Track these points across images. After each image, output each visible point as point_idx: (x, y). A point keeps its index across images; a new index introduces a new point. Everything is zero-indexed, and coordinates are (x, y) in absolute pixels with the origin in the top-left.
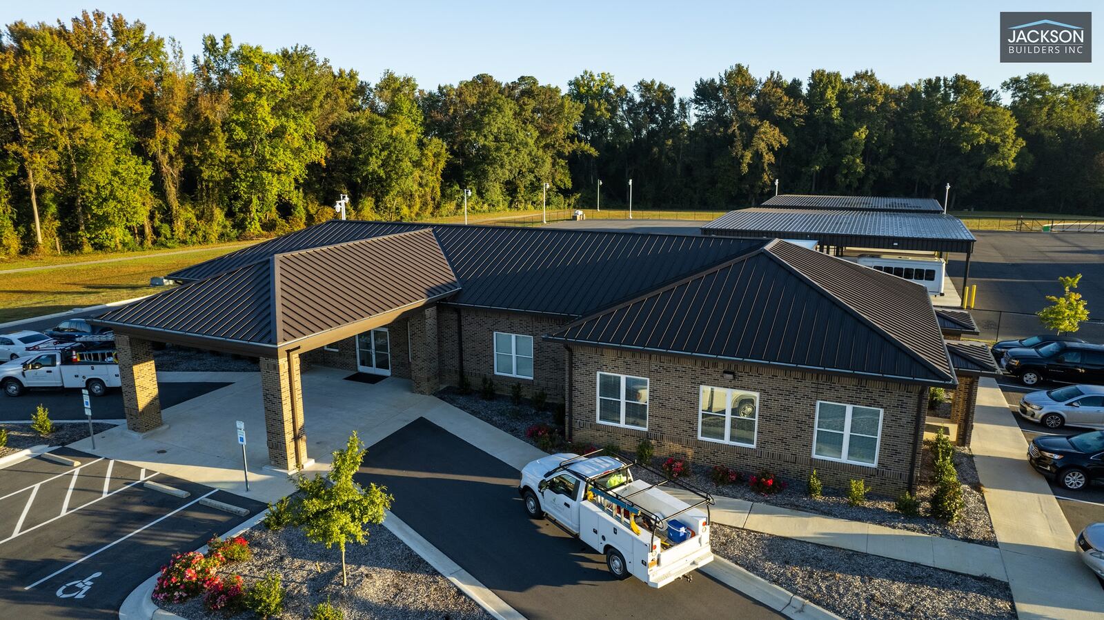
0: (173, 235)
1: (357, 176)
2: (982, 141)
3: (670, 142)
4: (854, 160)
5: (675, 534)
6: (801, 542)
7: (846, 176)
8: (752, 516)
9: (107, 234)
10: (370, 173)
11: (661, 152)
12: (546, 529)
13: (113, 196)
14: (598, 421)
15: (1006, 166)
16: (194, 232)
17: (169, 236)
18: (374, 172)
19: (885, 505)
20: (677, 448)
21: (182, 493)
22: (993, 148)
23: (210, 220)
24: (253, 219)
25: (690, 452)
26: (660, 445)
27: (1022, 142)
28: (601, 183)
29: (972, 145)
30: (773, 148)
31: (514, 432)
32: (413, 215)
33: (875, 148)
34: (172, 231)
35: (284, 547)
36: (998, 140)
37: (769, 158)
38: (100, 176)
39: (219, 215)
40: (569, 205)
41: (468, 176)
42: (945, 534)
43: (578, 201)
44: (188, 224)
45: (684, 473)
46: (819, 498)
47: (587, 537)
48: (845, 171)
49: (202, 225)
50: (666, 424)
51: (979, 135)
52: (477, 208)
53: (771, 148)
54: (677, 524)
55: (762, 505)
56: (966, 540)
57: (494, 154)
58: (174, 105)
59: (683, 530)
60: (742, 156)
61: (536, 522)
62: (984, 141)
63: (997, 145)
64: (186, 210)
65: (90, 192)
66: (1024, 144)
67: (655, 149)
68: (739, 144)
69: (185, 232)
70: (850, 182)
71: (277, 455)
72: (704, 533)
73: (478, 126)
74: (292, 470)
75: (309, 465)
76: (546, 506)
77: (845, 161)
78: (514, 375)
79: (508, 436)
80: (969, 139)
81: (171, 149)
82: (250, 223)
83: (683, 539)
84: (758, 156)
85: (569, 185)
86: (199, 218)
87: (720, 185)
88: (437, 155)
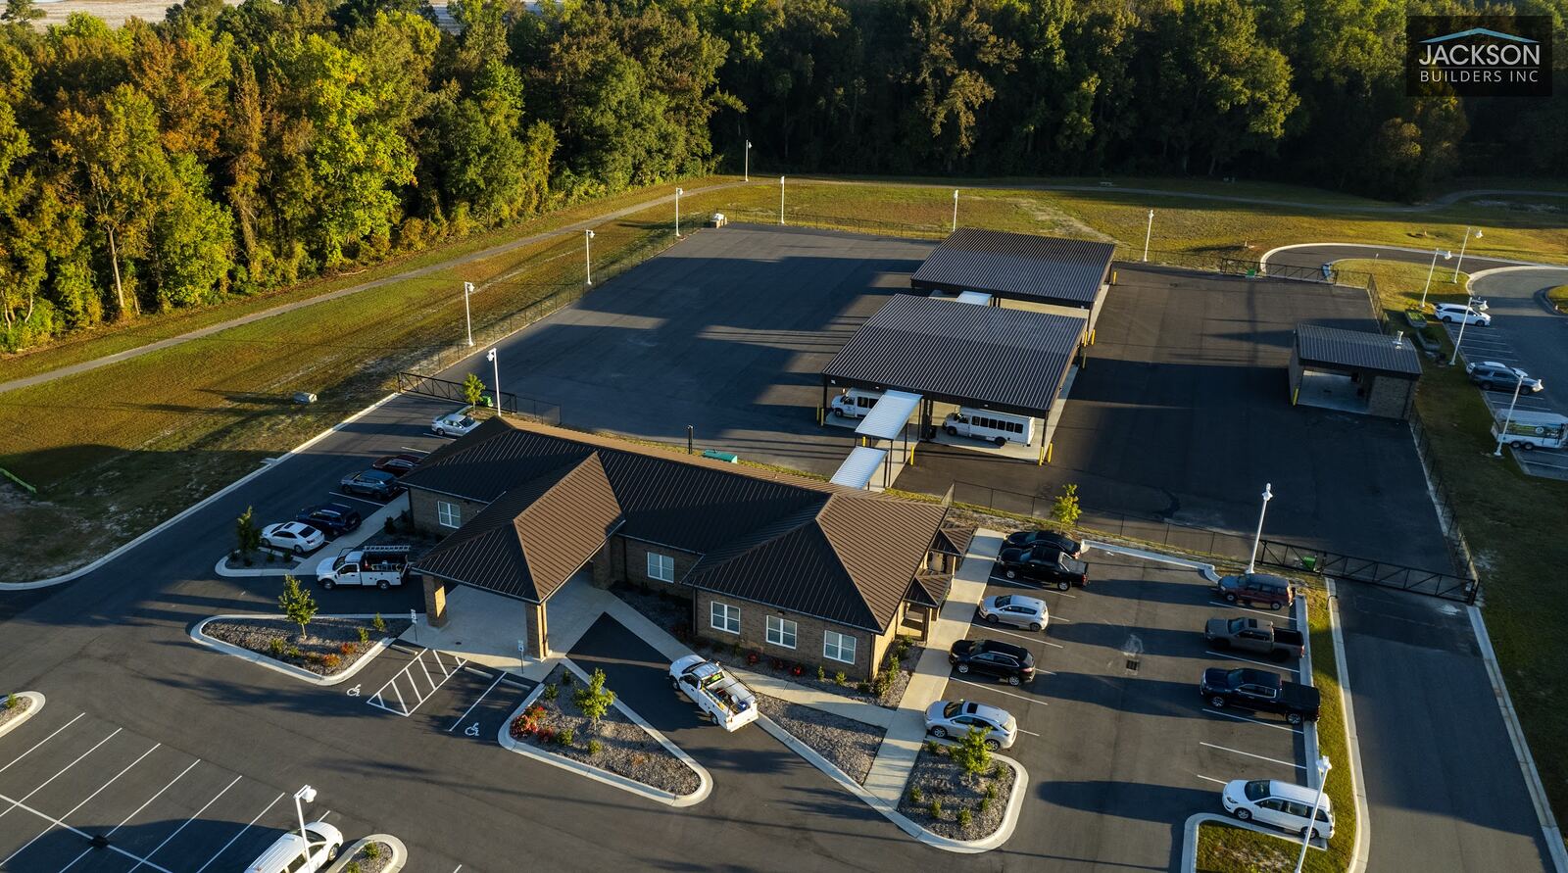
0: (249, 278)
1: (452, 186)
2: (1244, 99)
3: (841, 91)
4: (1080, 119)
5: (740, 707)
6: (804, 707)
7: (1069, 138)
8: (786, 691)
9: (186, 290)
10: (468, 185)
11: (829, 102)
12: (683, 698)
13: (197, 255)
14: (712, 626)
15: (1271, 133)
16: (272, 272)
17: (245, 279)
18: (473, 182)
19: (855, 685)
20: (755, 645)
21: (490, 676)
22: (1259, 108)
23: (290, 255)
24: (335, 247)
25: (762, 648)
26: (746, 643)
27: (1295, 101)
28: (750, 146)
29: (1232, 104)
30: (973, 106)
31: (662, 625)
32: (514, 214)
33: (1109, 102)
34: (249, 273)
35: (559, 710)
36: (1266, 98)
37: (966, 119)
38: (183, 236)
39: (299, 248)
40: (709, 170)
41: (583, 165)
42: (875, 703)
43: (720, 165)
44: (265, 264)
45: (757, 662)
46: (823, 680)
47: (701, 705)
48: (1068, 132)
49: (281, 263)
50: (749, 633)
51: (1240, 92)
52: (591, 192)
53: (969, 106)
54: (743, 703)
55: (793, 684)
56: (884, 707)
57: (614, 140)
58: (252, 141)
59: (744, 706)
60: (934, 114)
61: (678, 693)
62: (1246, 100)
63: (1264, 105)
64: (263, 247)
65: (175, 252)
66: (1298, 104)
67: (822, 101)
68: (930, 97)
69: (262, 273)
70: (1075, 145)
71: (532, 649)
72: (754, 706)
73: (592, 101)
74: (543, 659)
75: (550, 654)
76: (682, 687)
77: (1068, 120)
78: (661, 579)
79: (659, 629)
80: (1232, 95)
81: (251, 192)
82: (331, 252)
83: (745, 709)
84: (953, 117)
85: (709, 149)
86: (277, 255)
87: (906, 142)
88: (545, 143)
